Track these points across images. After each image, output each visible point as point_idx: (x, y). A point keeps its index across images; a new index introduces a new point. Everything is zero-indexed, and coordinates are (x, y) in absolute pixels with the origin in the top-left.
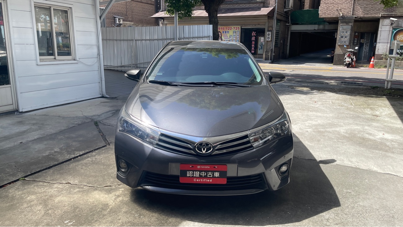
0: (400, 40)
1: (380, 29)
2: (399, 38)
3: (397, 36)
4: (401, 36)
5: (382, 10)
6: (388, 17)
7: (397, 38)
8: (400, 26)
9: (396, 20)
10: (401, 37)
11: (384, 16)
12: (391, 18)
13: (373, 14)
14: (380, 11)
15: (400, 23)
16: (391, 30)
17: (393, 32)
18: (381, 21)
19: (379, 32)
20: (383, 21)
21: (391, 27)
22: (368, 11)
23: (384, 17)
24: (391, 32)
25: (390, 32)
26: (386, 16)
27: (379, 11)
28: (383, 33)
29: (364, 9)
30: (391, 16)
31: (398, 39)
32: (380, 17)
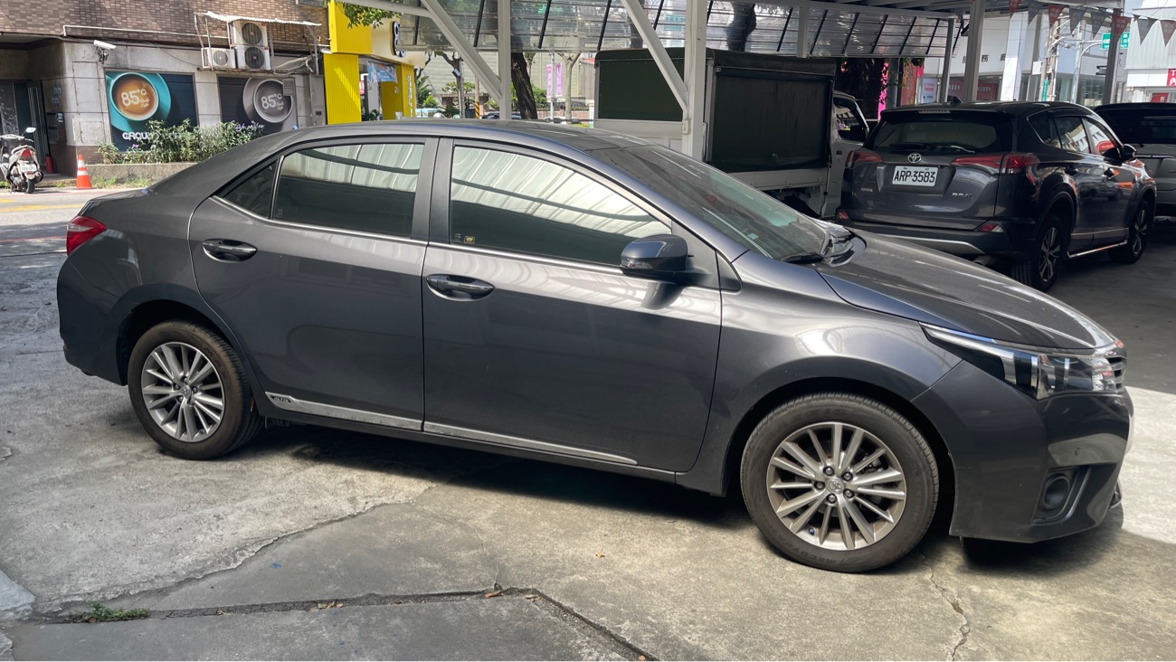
0: (132, 104)
1: (69, 73)
2: (127, 98)
3: (122, 95)
4: (131, 93)
5: (67, 16)
6: (89, 38)
7: (124, 99)
8: (122, 65)
9: (114, 47)
10: (132, 97)
11: (74, 34)
12: (96, 42)
13: (42, 26)
14: (61, 19)
15: (120, 56)
16: (102, 75)
17: (107, 83)
18: (67, 48)
19: (69, 82)
20: (73, 49)
21: (99, 68)
22: (23, 16)
23: (74, 38)
24: (102, 81)
25: (99, 82)
26: (79, 34)
27: (58, 19)
28: (81, 85)
29: (11, 8)
30: (95, 35)
31: (127, 102)
32: (62, 36)
